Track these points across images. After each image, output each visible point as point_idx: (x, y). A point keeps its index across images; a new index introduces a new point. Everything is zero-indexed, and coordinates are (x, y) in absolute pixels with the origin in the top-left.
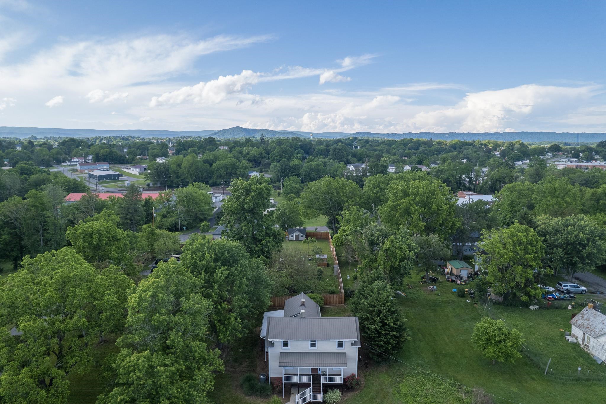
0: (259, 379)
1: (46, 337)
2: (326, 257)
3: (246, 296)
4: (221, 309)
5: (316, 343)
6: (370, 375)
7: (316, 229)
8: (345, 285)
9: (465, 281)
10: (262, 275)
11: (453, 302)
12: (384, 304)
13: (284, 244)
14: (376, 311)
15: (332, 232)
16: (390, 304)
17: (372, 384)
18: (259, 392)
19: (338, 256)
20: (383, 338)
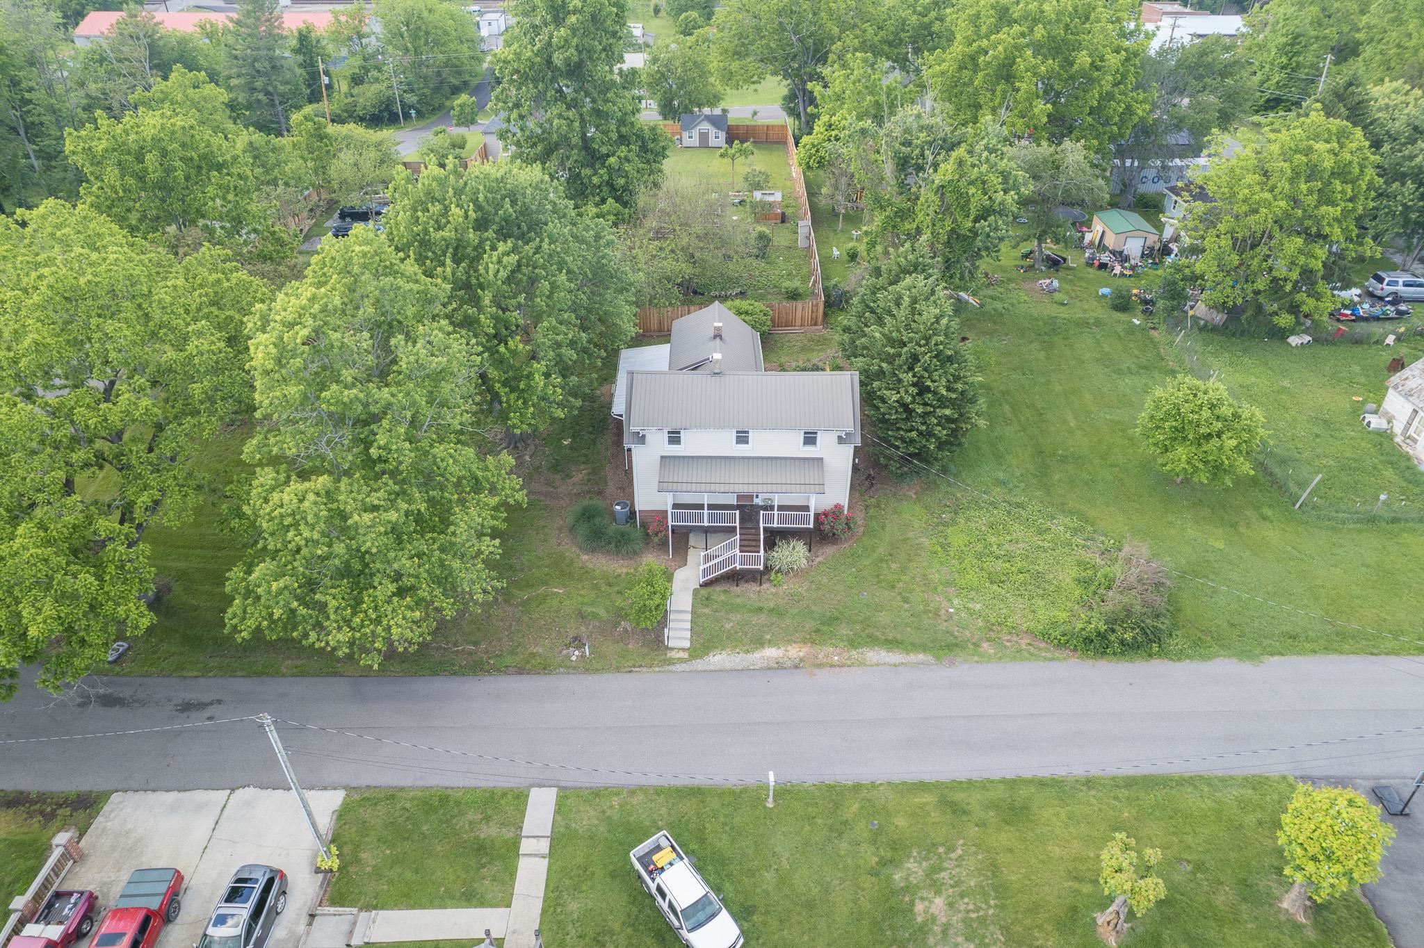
0: (613, 514)
1: (57, 446)
2: (778, 197)
3: (569, 317)
4: (508, 355)
5: (750, 435)
6: (878, 506)
7: (755, 113)
8: (826, 278)
9: (1133, 268)
10: (610, 261)
11: (1098, 323)
12: (928, 339)
13: (668, 165)
14: (903, 357)
15: (797, 123)
16: (942, 338)
17: (883, 527)
18: (613, 545)
19: (812, 192)
20: (917, 423)
